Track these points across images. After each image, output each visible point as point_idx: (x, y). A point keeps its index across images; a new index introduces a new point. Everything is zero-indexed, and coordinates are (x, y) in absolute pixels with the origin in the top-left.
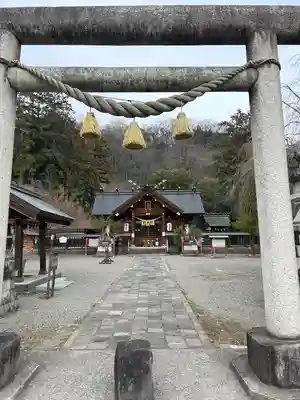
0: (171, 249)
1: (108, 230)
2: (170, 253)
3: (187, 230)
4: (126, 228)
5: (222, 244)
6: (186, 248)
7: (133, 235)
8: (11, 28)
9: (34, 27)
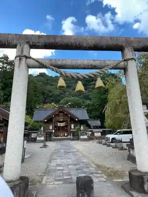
0: (74, 138)
1: (42, 129)
2: (73, 140)
3: (82, 127)
4: (51, 128)
5: (99, 134)
6: (82, 137)
7: (54, 131)
8: (28, 43)
9: (38, 43)
